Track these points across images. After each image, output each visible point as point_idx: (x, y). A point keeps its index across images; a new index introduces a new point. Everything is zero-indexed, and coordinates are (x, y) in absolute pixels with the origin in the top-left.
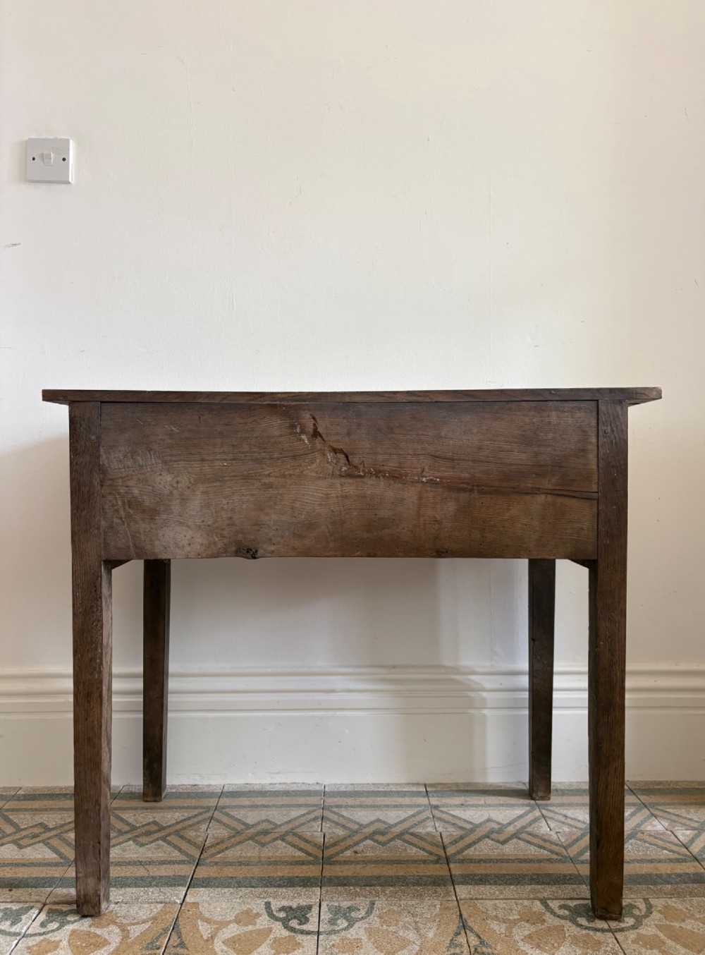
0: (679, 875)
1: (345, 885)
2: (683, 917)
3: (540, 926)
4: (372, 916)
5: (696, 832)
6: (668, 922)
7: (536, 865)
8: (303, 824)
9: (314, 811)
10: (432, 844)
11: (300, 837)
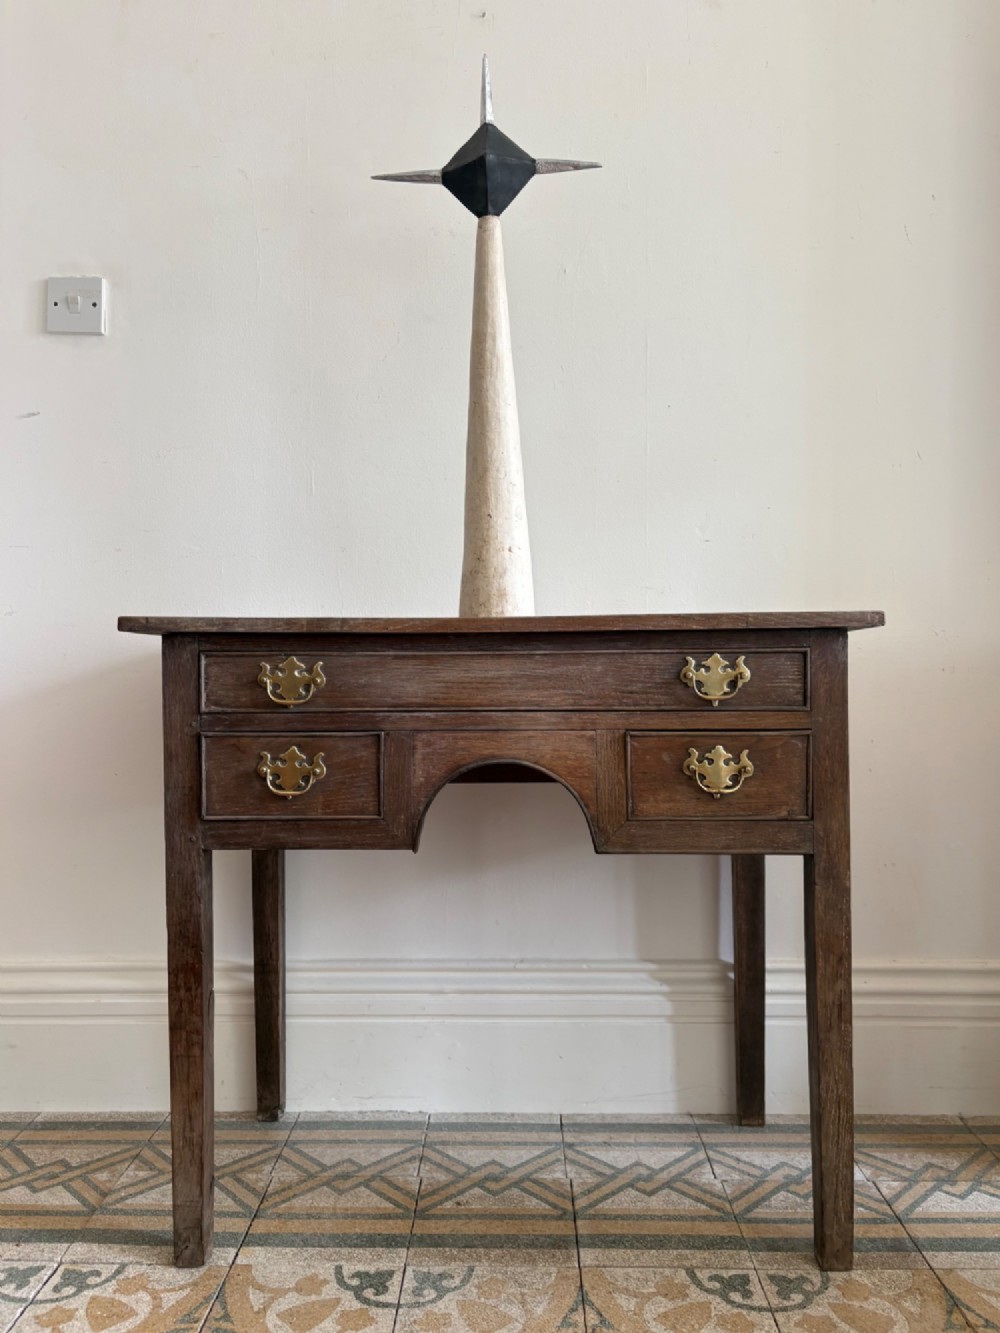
0: (873, 1241)
1: (440, 1246)
2: (866, 1295)
3: (680, 1303)
4: (468, 1286)
5: (906, 1183)
6: (845, 1301)
7: (688, 1224)
8: (395, 1166)
9: (412, 1148)
10: (558, 1194)
11: (390, 1183)
